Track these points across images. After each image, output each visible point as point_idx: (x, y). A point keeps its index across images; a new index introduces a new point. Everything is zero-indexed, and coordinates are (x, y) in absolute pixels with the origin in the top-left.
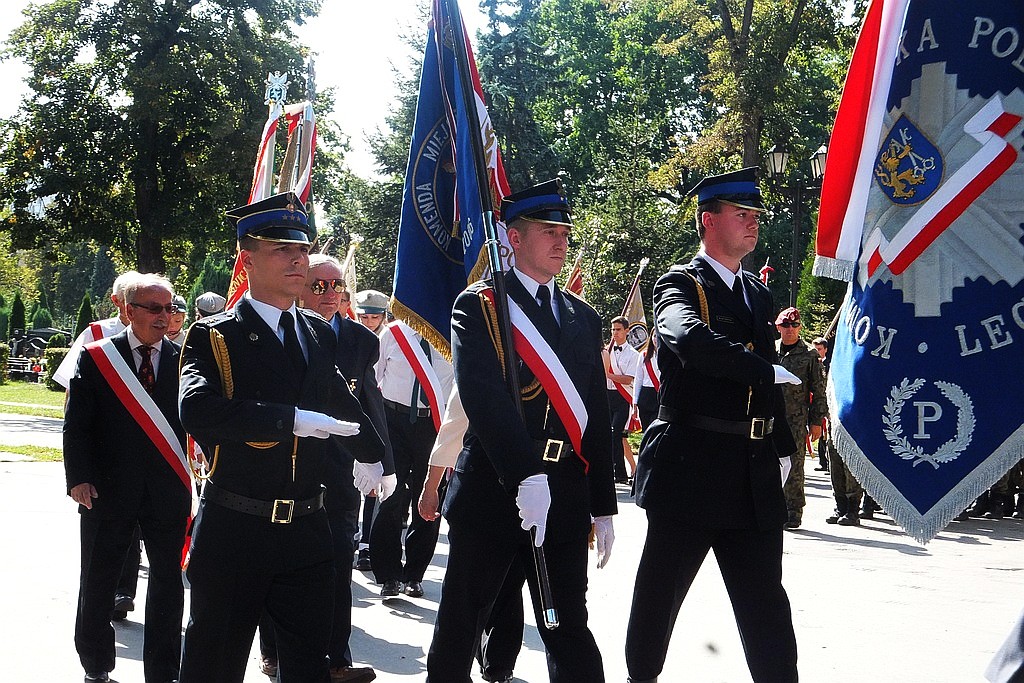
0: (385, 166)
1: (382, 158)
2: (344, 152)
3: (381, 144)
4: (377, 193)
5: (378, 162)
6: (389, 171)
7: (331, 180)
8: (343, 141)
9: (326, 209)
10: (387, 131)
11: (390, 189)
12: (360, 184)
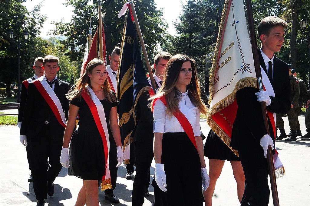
0: (179, 32)
1: (178, 29)
2: (166, 28)
3: (178, 25)
4: (177, 40)
5: (177, 30)
6: (180, 33)
7: (162, 36)
8: (166, 25)
9: (161, 45)
10: (179, 21)
11: (181, 38)
12: (172, 37)
